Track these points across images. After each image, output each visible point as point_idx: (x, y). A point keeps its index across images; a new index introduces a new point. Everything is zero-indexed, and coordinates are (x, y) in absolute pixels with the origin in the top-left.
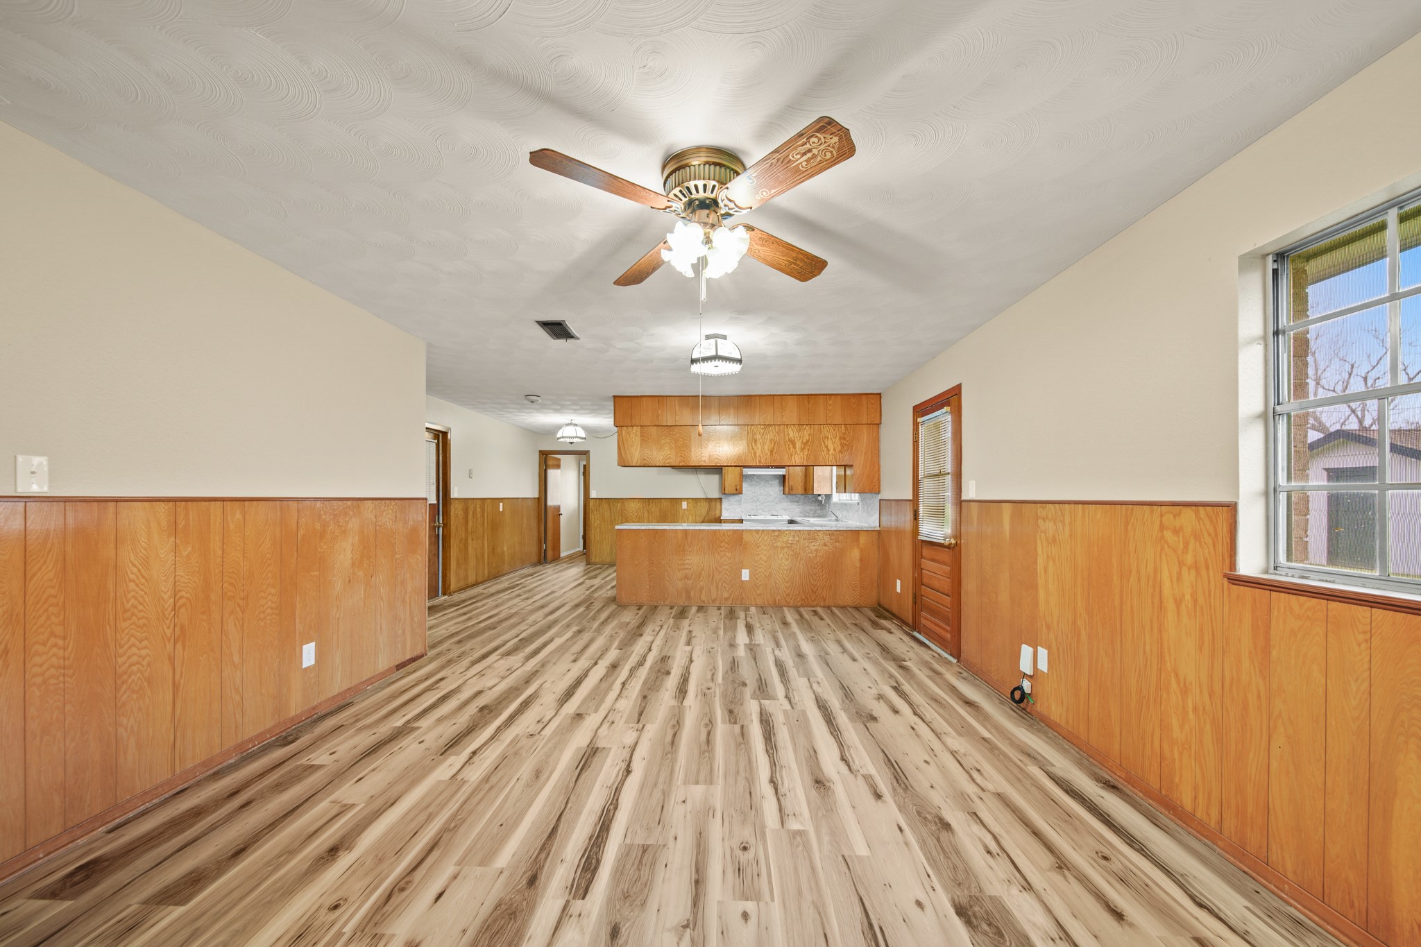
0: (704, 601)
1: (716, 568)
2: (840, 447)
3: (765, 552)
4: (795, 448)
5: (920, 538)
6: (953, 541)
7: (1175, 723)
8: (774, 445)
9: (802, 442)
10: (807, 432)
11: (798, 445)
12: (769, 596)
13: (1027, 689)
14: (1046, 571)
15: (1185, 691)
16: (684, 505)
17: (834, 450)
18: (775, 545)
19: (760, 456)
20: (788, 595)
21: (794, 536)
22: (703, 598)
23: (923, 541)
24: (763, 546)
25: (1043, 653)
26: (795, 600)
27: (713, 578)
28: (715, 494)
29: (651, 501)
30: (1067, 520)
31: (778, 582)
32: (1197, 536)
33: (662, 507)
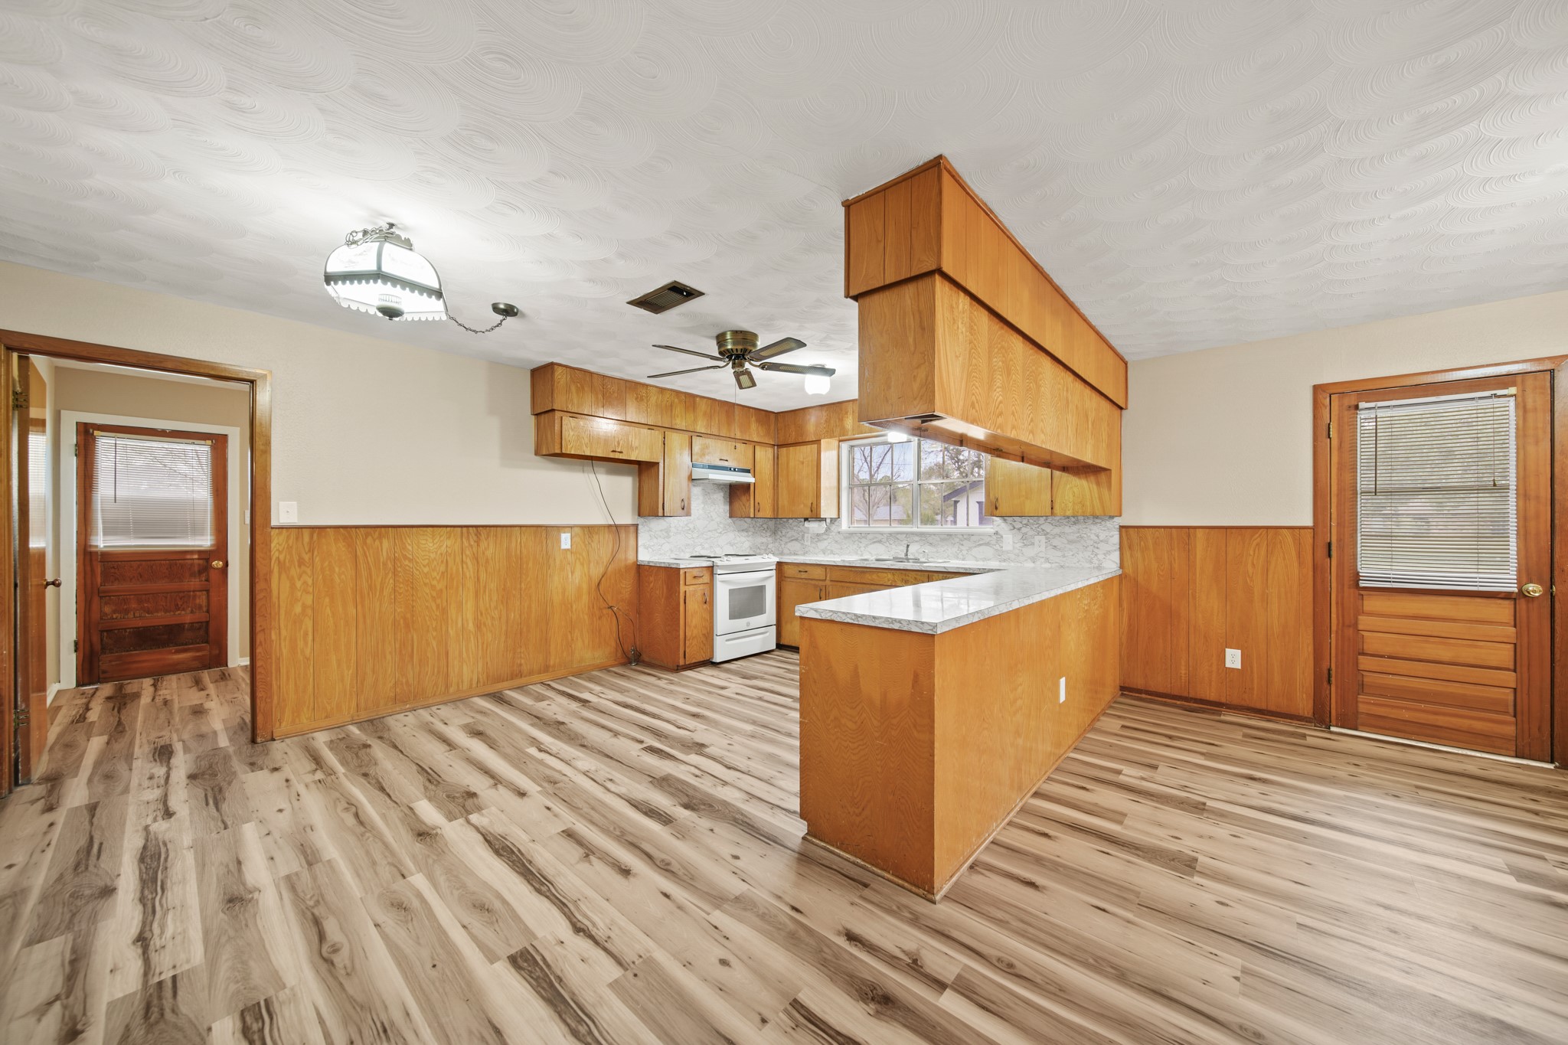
16: (566, 541)
28: (625, 516)
29: (483, 531)
33: (513, 545)
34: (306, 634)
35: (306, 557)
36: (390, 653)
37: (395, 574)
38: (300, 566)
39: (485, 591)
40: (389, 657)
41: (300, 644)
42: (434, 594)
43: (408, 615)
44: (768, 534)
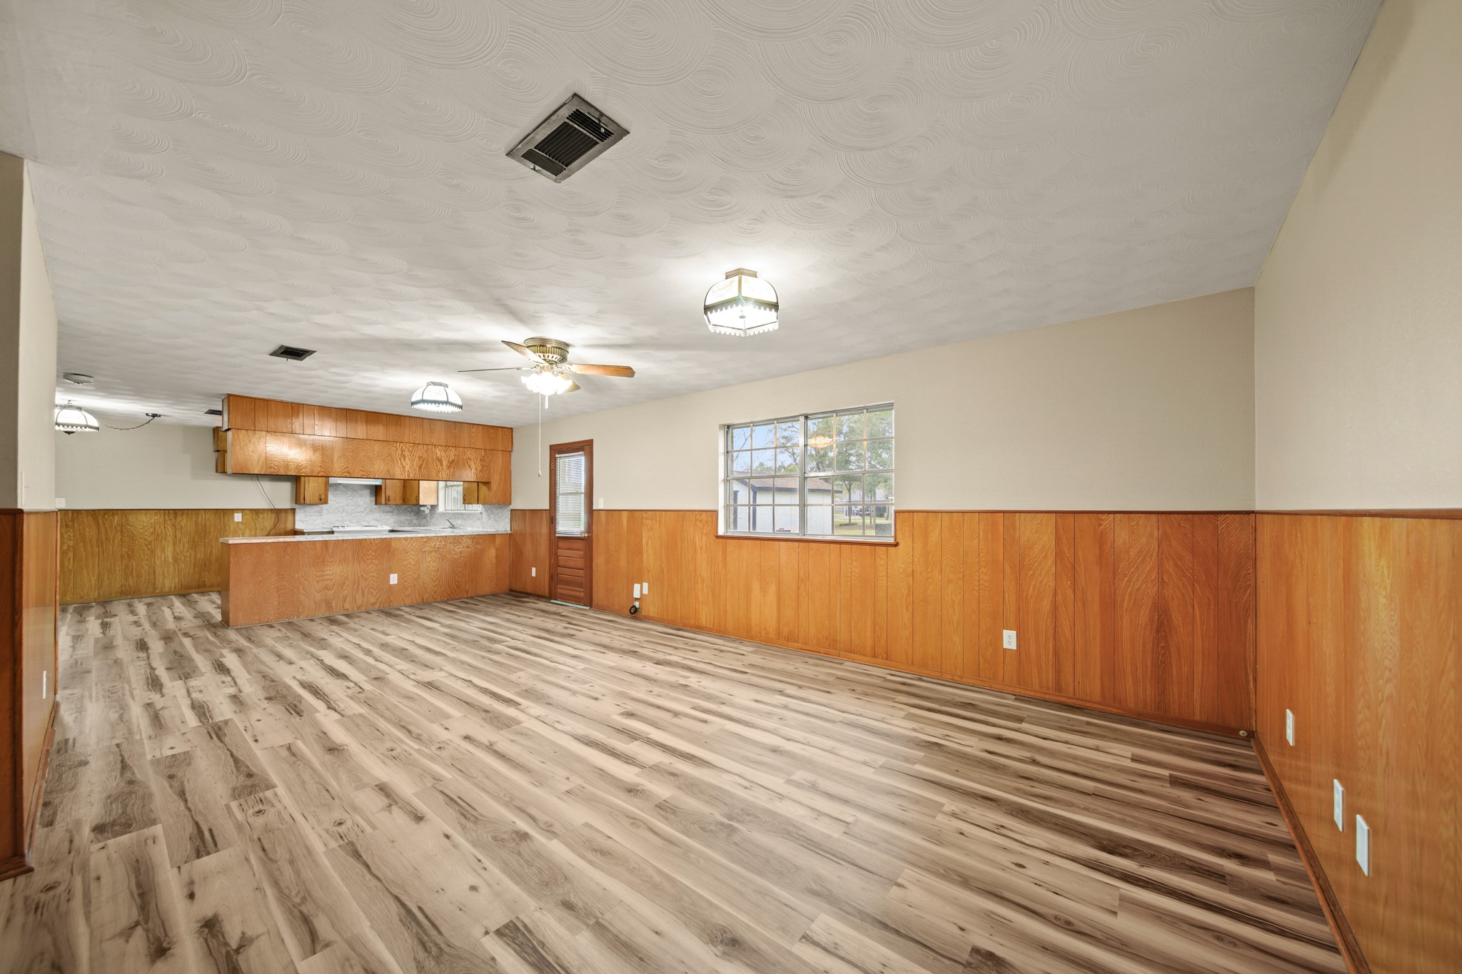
0: (348, 610)
1: (362, 576)
2: (480, 467)
3: (414, 557)
4: (442, 465)
5: (557, 535)
6: (586, 535)
7: (700, 595)
8: (423, 461)
9: (448, 461)
10: (452, 453)
11: (445, 463)
12: (417, 596)
13: (637, 606)
14: (647, 544)
15: (703, 581)
16: (238, 517)
17: (476, 469)
18: (424, 550)
19: (408, 471)
20: (435, 592)
21: (441, 541)
22: (347, 606)
23: (559, 537)
24: (411, 552)
25: (645, 585)
26: (442, 596)
27: (358, 586)
28: (286, 504)
30: (658, 519)
31: (425, 582)
32: (707, 522)
33: (200, 519)
34: (69, 559)
35: (70, 524)
36: (119, 571)
37: (122, 532)
38: (66, 528)
39: (180, 543)
40: (118, 572)
41: (66, 563)
42: (147, 543)
43: (130, 553)
44: (412, 514)
